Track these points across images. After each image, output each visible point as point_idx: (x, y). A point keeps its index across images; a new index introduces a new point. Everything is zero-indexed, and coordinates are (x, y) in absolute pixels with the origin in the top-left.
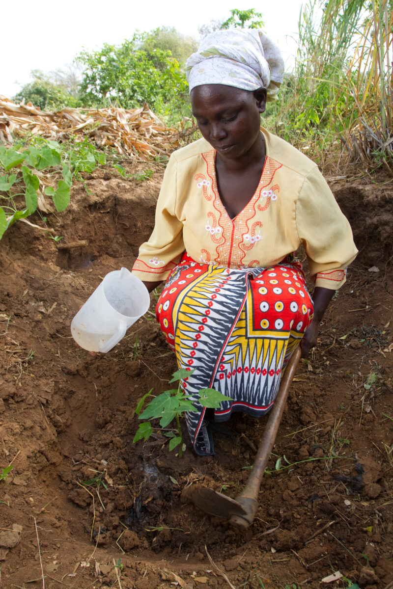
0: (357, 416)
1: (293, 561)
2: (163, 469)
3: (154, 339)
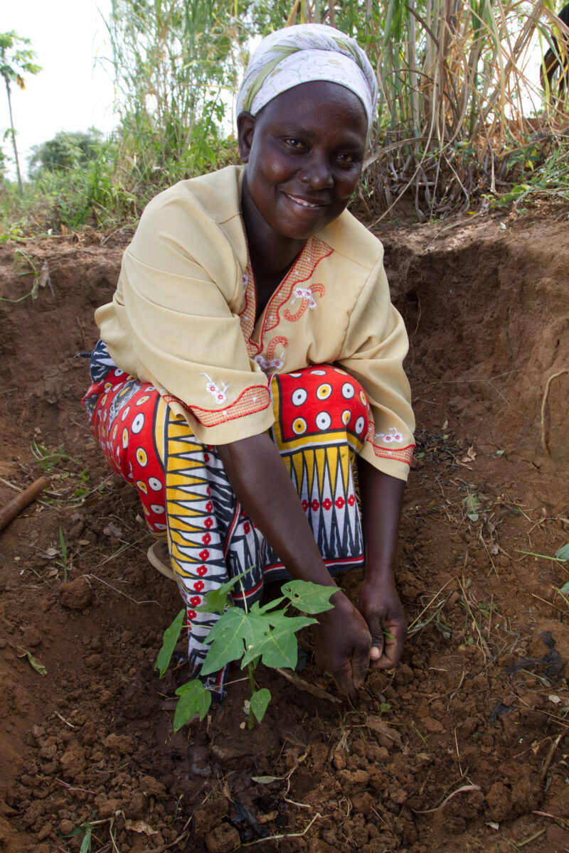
0: (485, 564)
1: (553, 831)
2: (233, 761)
3: (82, 534)
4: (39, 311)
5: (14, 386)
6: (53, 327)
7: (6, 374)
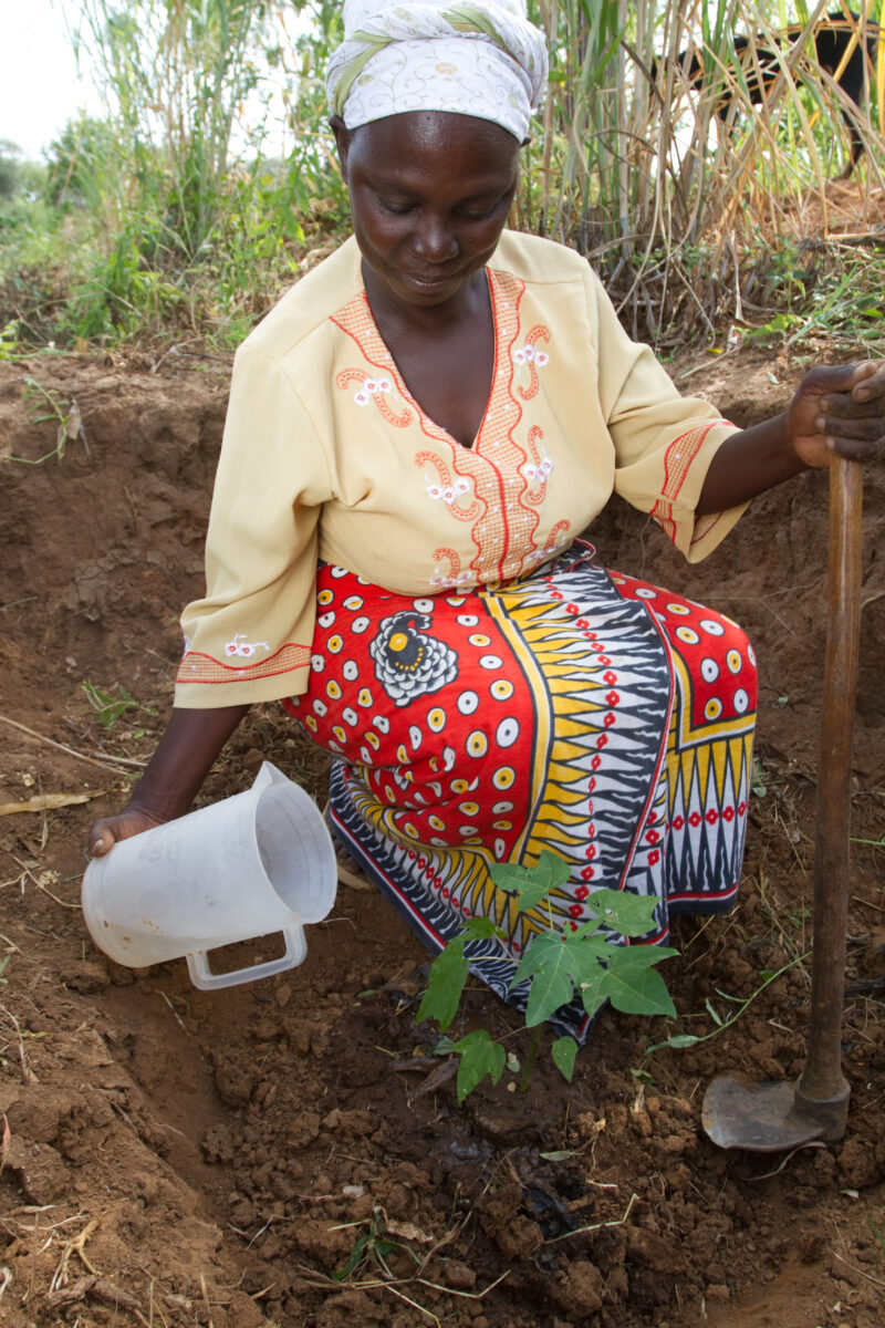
0: (786, 856)
4: (66, 477)
5: (29, 593)
6: (87, 501)
7: (17, 574)
